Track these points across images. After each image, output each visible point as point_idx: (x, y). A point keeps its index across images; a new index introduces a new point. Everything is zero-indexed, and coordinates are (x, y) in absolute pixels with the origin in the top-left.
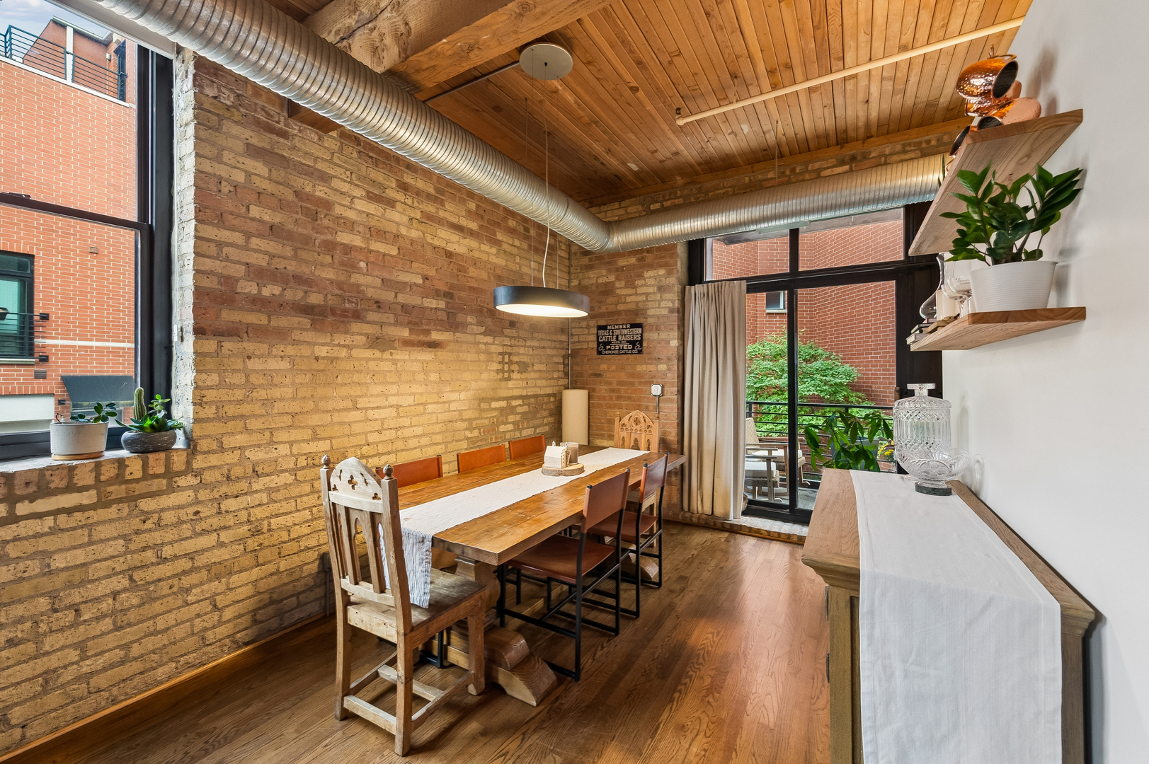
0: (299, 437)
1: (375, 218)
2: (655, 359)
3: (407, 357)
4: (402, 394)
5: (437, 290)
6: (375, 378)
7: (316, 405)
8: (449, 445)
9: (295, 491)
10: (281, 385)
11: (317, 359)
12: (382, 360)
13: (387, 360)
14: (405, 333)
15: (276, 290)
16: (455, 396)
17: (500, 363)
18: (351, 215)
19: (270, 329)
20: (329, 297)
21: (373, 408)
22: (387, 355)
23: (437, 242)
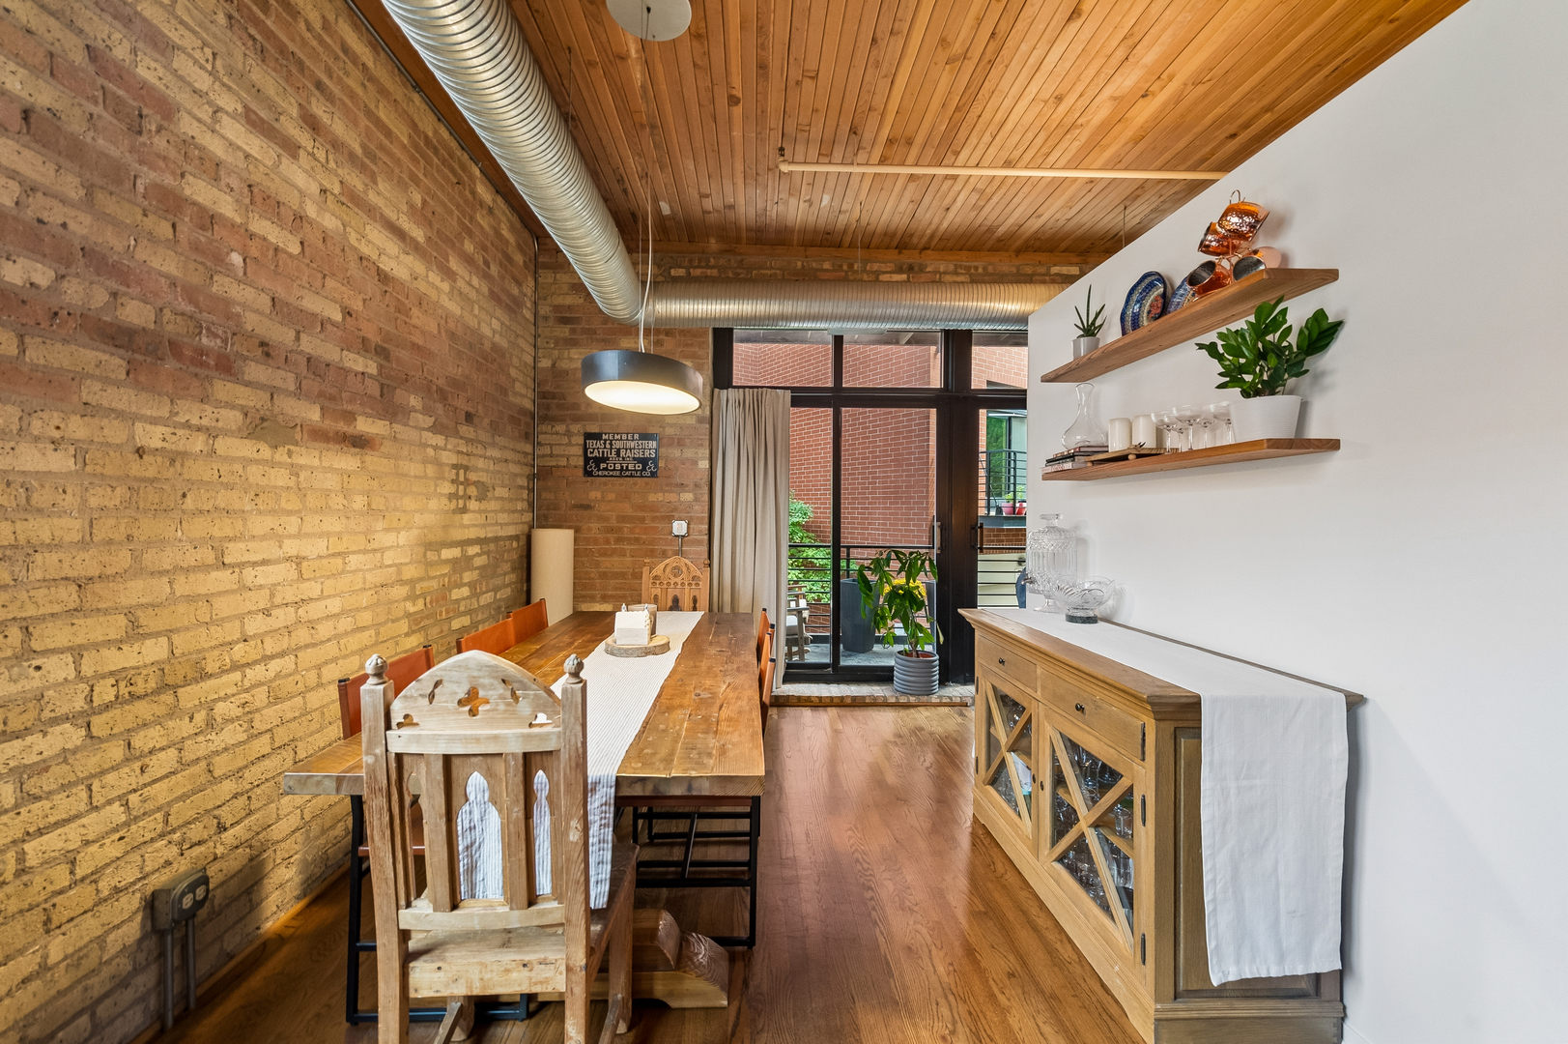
0: (98, 636)
1: (261, 168)
2: (677, 485)
3: (316, 462)
4: (308, 535)
5: (364, 339)
6: (259, 500)
7: (136, 557)
8: (382, 630)
9: (89, 763)
10: (52, 511)
11: (140, 452)
12: (273, 464)
13: (280, 465)
14: (313, 414)
15: (43, 275)
16: (389, 539)
17: (453, 481)
18: (215, 147)
19: (25, 369)
20: (167, 314)
21: (254, 564)
22: (281, 455)
23: (366, 250)
